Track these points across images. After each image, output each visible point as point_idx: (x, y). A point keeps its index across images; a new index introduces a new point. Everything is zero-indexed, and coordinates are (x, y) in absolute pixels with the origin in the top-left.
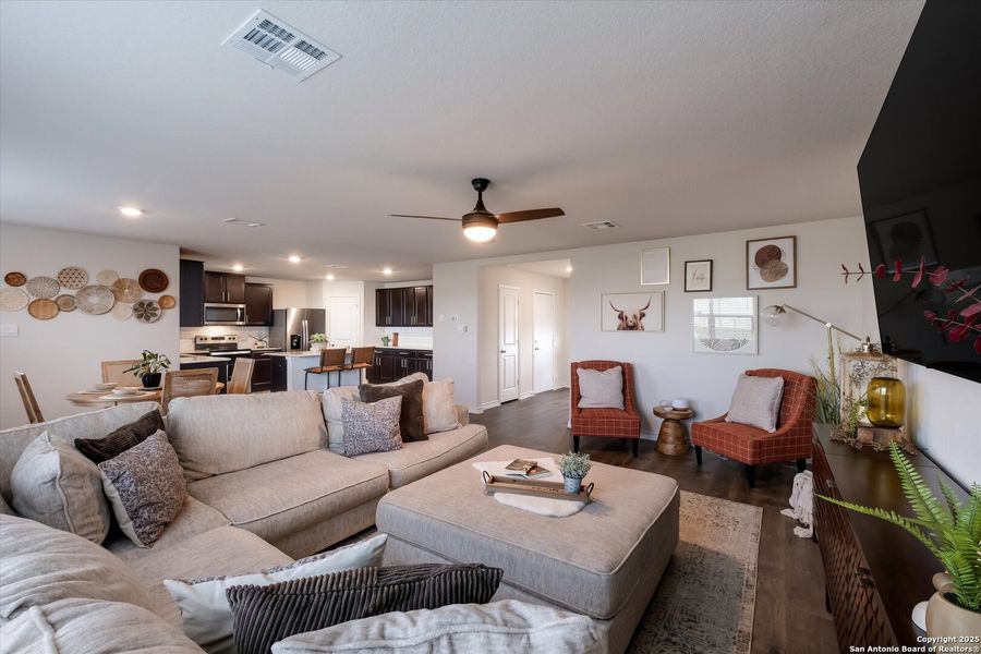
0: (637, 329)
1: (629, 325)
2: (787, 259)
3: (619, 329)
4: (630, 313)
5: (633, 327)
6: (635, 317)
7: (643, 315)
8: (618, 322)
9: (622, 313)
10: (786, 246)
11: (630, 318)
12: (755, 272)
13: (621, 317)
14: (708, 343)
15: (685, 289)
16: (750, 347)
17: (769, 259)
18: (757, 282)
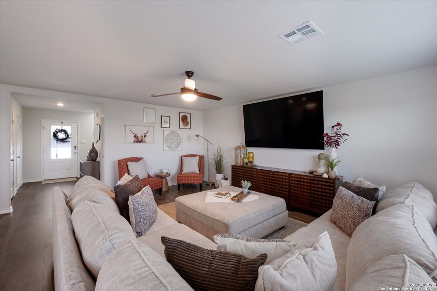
0: (143, 142)
1: (139, 140)
2: (189, 120)
3: (134, 142)
4: (140, 134)
5: (141, 141)
6: (142, 137)
7: (145, 136)
8: (134, 139)
9: (136, 135)
10: (188, 115)
11: (140, 137)
12: (181, 123)
13: (135, 136)
14: (169, 147)
15: (161, 127)
16: (180, 148)
17: (184, 119)
18: (182, 126)
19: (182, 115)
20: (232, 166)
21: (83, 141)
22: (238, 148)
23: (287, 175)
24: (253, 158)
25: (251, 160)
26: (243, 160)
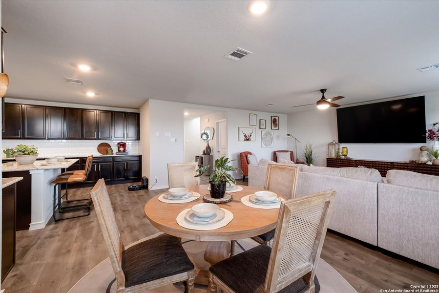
1: (247, 139)
2: (277, 122)
3: (244, 140)
5: (248, 140)
6: (249, 136)
7: (251, 136)
8: (244, 138)
9: (245, 134)
10: (277, 118)
11: (247, 136)
13: (245, 136)
14: (265, 145)
15: (260, 128)
16: (272, 145)
17: (274, 122)
18: (273, 128)
19: (273, 118)
20: (327, 159)
21: (187, 141)
22: (331, 144)
23: (390, 164)
24: (347, 152)
25: (345, 153)
26: (338, 154)
